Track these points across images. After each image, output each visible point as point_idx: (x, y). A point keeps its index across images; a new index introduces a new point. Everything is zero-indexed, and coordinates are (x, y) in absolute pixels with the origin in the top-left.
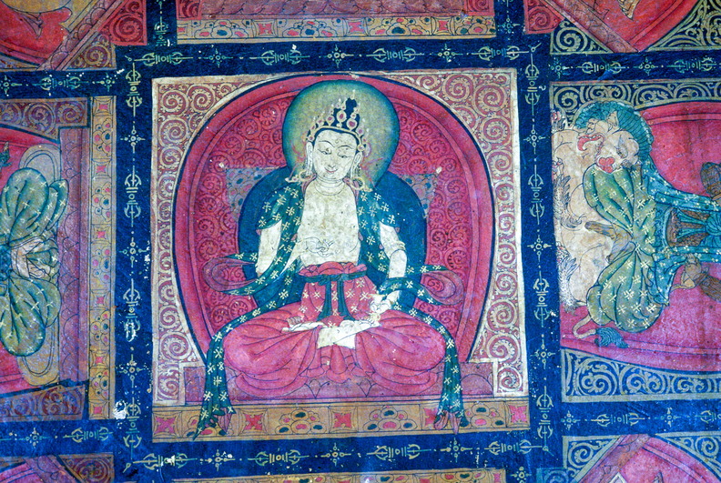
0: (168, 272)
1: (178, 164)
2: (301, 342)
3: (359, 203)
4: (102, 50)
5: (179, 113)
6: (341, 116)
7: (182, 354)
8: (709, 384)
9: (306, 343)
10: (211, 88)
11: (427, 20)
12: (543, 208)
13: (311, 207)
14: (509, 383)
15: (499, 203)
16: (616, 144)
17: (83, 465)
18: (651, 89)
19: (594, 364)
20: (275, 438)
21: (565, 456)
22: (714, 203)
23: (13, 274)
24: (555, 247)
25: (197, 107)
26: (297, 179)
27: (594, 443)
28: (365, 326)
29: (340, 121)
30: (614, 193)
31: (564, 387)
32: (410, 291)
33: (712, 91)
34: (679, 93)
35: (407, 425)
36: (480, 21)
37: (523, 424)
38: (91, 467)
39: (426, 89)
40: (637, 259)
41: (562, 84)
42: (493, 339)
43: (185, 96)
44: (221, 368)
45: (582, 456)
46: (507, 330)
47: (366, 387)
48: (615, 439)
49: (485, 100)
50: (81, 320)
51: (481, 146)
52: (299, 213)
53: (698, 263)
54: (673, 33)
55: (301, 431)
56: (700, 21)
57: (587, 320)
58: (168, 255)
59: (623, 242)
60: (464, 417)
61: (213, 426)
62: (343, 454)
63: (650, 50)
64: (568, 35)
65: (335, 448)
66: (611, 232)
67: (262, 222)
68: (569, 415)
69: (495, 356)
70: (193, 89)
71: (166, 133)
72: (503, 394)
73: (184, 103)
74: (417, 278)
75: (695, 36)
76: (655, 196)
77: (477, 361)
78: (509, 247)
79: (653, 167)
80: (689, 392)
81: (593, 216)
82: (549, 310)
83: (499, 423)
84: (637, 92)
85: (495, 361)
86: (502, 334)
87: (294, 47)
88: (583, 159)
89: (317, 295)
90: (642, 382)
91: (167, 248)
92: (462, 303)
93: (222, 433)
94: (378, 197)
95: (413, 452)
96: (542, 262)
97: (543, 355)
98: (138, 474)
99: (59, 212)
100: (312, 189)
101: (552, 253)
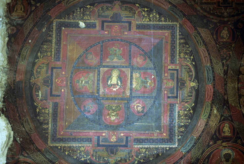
0: (101, 84)
1: (102, 75)
4: (96, 65)
6: (116, 72)
7: (102, 90)
8: (144, 95)
9: (112, 90)
10: (105, 69)
11: (123, 64)
15: (128, 79)
17: (94, 99)
18: (141, 71)
19: (135, 93)
20: (109, 97)
21: (132, 100)
22: (146, 80)
23: (89, 83)
27: (134, 99)
28: (116, 89)
30: (137, 79)
31: (132, 94)
33: (146, 71)
34: (143, 71)
35: (120, 97)
36: (127, 64)
39: (123, 70)
40: (139, 84)
41: (134, 70)
43: (103, 69)
44: (105, 92)
46: (128, 90)
47: (117, 94)
48: (136, 99)
49: (128, 71)
50: (94, 87)
51: (127, 75)
52: (112, 79)
53: (144, 85)
55: (111, 97)
57: (135, 89)
58: (101, 82)
60: (124, 96)
61: (104, 96)
64: (135, 66)
65: (114, 98)
66: (137, 82)
67: (109, 80)
68: (133, 97)
71: (101, 72)
72: (127, 95)
75: (145, 66)
76: (141, 79)
78: (129, 83)
79: (141, 77)
80: (142, 95)
83: (127, 97)
85: (127, 92)
87: (112, 66)
88: (135, 76)
89: (113, 86)
90: (139, 94)
92: (125, 87)
94: (118, 78)
95: (120, 99)
96: (131, 84)
97: (131, 92)
98: (98, 100)
99: (92, 78)
100: (113, 77)
101: (132, 84)
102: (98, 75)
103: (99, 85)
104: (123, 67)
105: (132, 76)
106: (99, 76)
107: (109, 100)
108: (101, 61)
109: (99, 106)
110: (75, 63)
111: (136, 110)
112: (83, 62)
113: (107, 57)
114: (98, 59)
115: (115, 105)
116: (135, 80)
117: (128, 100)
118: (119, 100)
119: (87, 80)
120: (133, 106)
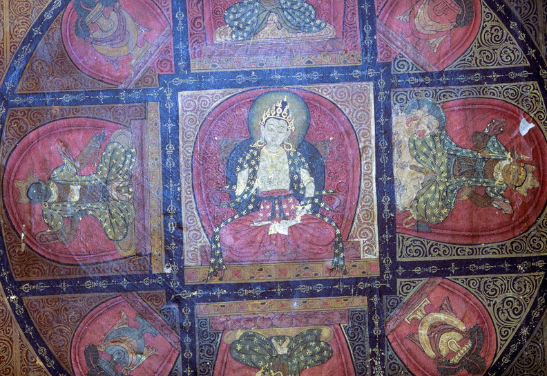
0: (190, 196)
1: (193, 138)
2: (260, 231)
3: (289, 157)
4: (150, 77)
5: (193, 110)
6: (279, 111)
7: (199, 239)
8: (475, 251)
9: (263, 233)
10: (209, 96)
11: (324, 55)
12: (387, 158)
13: (264, 160)
14: (369, 251)
15: (364, 156)
16: (427, 122)
17: (151, 296)
18: (446, 92)
19: (414, 241)
20: (248, 282)
21: (398, 289)
22: (479, 154)
23: (110, 198)
24: (393, 179)
25: (202, 107)
26: (256, 145)
27: (413, 282)
28: (293, 223)
29: (279, 113)
30: (425, 150)
31: (397, 253)
32: (317, 204)
33: (479, 92)
34: (462, 93)
35: (316, 274)
36: (353, 56)
37: (376, 273)
38: (154, 298)
39: (324, 94)
40: (437, 185)
41: (398, 90)
42: (360, 228)
43: (196, 101)
44: (219, 246)
45: (407, 289)
46: (368, 224)
47: (294, 255)
48: (424, 280)
49: (356, 100)
50: (146, 221)
51: (354, 125)
52: (257, 163)
53: (470, 186)
54: (459, 60)
55: (261, 278)
56: (474, 53)
57: (410, 217)
58: (189, 187)
59: (430, 176)
60: (345, 270)
61: (216, 276)
62: (283, 290)
63: (446, 69)
64: (401, 63)
65: (279, 286)
66: (424, 170)
67: (238, 169)
68: (400, 268)
69: (361, 238)
70: (200, 97)
71: (186, 121)
72: (366, 257)
73: (195, 105)
74: (320, 197)
75: (471, 62)
76: (447, 150)
77: (352, 240)
78: (369, 179)
79: (447, 135)
80: (464, 255)
81: (414, 162)
82: (390, 213)
83: (364, 272)
84: (438, 94)
85: (361, 240)
86: (365, 226)
87: (253, 73)
88: (409, 132)
89: (268, 207)
90: (439, 249)
91: (189, 183)
92: (344, 209)
93: (221, 279)
94: (299, 154)
95: (319, 288)
96: (386, 187)
97: (387, 236)
98: (178, 300)
99: (132, 165)
100: (264, 150)
101: (392, 182)
102: (164, 143)
103: (179, 204)
104: (325, 76)
105: (385, 132)
106: (170, 149)
107: (250, 297)
108: (181, 46)
109: (188, 340)
110: (12, 69)
111: (431, 353)
112: (63, 62)
113: (218, 20)
114: (155, 33)
115: (293, 331)
116: (406, 157)
117: (369, 292)
118: (313, 294)
119: (95, 179)
120: (404, 331)
